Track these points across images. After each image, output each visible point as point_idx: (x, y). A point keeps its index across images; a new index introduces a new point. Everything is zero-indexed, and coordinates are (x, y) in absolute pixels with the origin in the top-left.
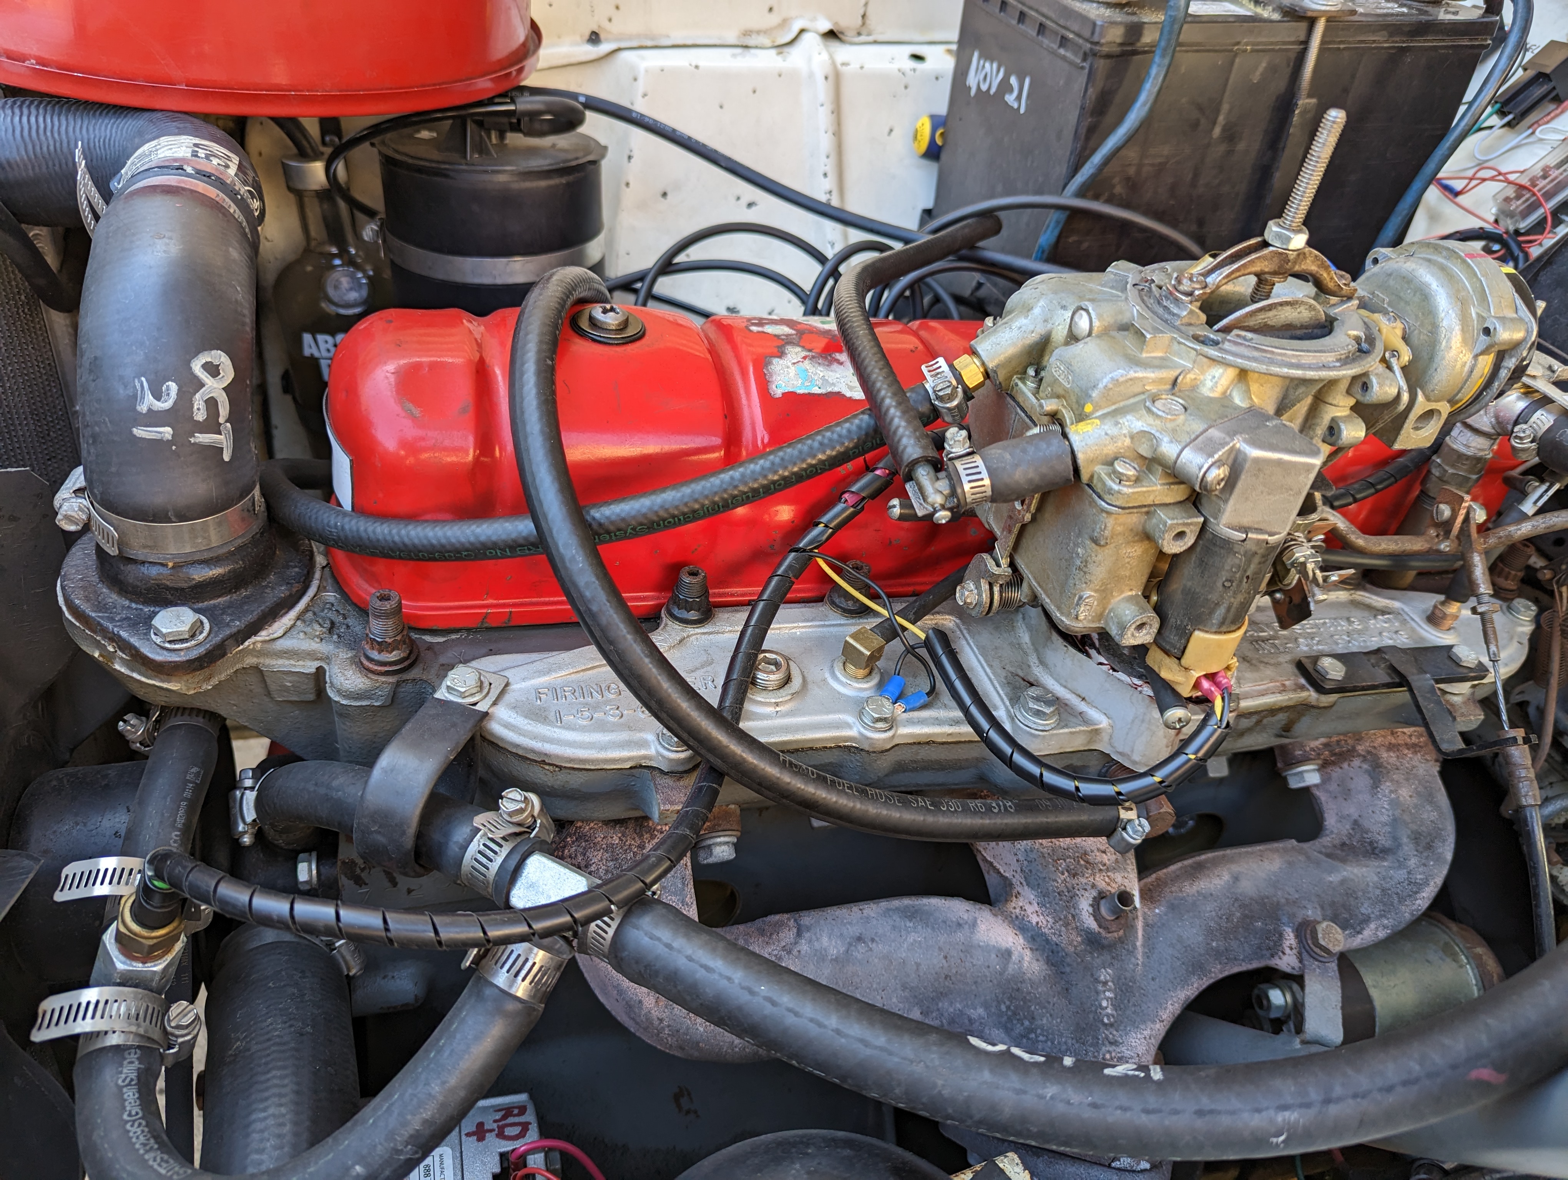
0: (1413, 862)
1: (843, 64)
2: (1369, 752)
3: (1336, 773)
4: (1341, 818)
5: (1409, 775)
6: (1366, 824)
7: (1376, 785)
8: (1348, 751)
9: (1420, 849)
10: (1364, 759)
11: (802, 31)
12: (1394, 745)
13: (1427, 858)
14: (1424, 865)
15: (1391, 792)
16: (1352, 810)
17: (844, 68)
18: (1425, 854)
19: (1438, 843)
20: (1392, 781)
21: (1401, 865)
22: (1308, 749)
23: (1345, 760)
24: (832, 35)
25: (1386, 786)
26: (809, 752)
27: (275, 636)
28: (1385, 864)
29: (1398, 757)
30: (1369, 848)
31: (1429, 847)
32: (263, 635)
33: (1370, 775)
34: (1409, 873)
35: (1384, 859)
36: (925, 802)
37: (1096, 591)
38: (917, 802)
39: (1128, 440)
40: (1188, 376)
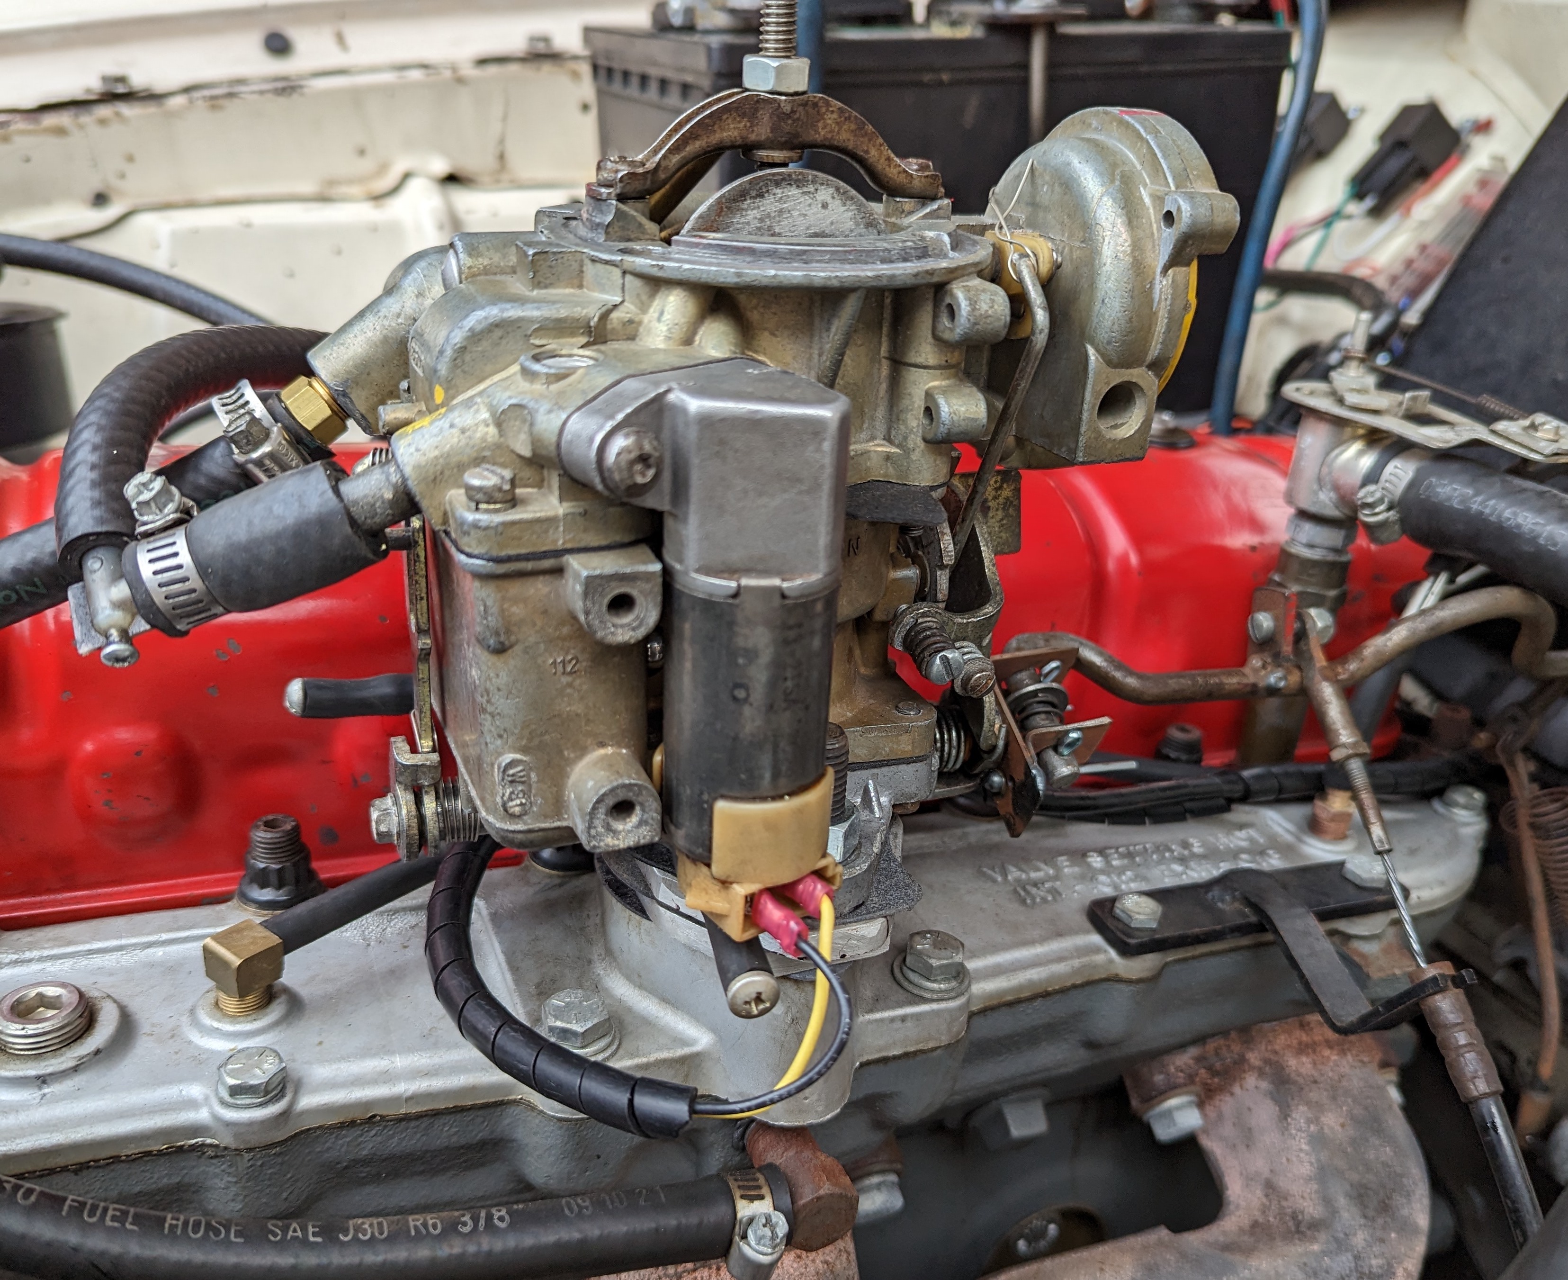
0: (1360, 1239)
2: (1267, 1061)
3: (1226, 1104)
4: (1249, 1179)
5: (1335, 1092)
6: (1282, 1183)
7: (1284, 1115)
8: (1235, 1063)
9: (1371, 1213)
10: (1261, 1074)
11: (407, 176)
12: (1307, 1046)
13: (1384, 1228)
14: (1382, 1241)
15: (1309, 1121)
16: (1259, 1164)
18: (1380, 1221)
19: (1398, 1200)
20: (1308, 1103)
21: (1341, 1245)
23: (1235, 1080)
24: (452, 179)
25: (1300, 1114)
28: (1316, 1247)
29: (1314, 1063)
30: (1291, 1224)
31: (1385, 1208)
33: (1273, 1098)
34: (1357, 1258)
35: (1313, 1240)
36: (304, 1229)
37: (524, 750)
38: (285, 1230)
39: (492, 430)
40: (614, 315)
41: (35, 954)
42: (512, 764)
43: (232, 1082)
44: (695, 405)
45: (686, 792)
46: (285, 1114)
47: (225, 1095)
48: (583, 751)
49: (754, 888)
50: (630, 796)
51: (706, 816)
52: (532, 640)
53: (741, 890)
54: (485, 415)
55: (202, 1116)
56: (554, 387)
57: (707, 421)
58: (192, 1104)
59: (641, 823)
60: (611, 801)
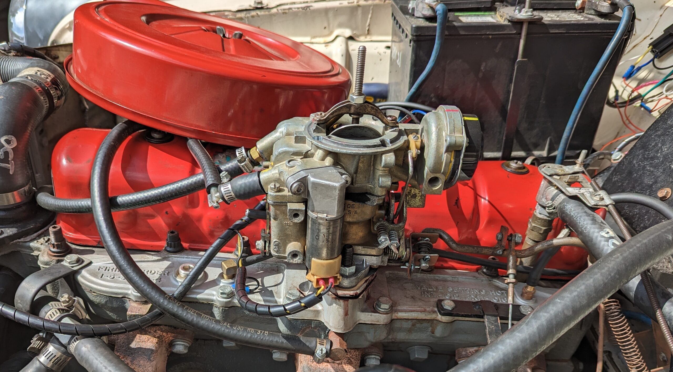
1: (352, 50)
11: (337, 36)
17: (353, 52)
22: (468, 352)
24: (351, 38)
26: (197, 304)
27: (27, 240)
32: (22, 240)
36: (227, 324)
37: (278, 239)
38: (223, 323)
39: (278, 175)
40: (309, 152)
41: (191, 257)
42: (276, 242)
43: (221, 291)
44: (312, 179)
45: (307, 255)
46: (230, 302)
47: (220, 294)
48: (291, 242)
49: (318, 277)
50: (297, 253)
51: (310, 260)
52: (281, 218)
53: (316, 277)
54: (277, 171)
55: (214, 298)
56: (290, 169)
57: (314, 183)
58: (213, 295)
59: (299, 259)
60: (292, 253)
